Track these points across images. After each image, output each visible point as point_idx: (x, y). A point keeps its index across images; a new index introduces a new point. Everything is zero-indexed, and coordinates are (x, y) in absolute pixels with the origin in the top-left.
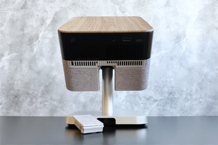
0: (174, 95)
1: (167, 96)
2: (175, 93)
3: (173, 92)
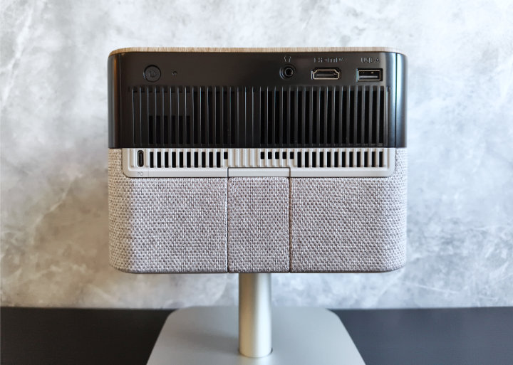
0: (458, 247)
1: (436, 249)
2: (463, 241)
3: (456, 236)
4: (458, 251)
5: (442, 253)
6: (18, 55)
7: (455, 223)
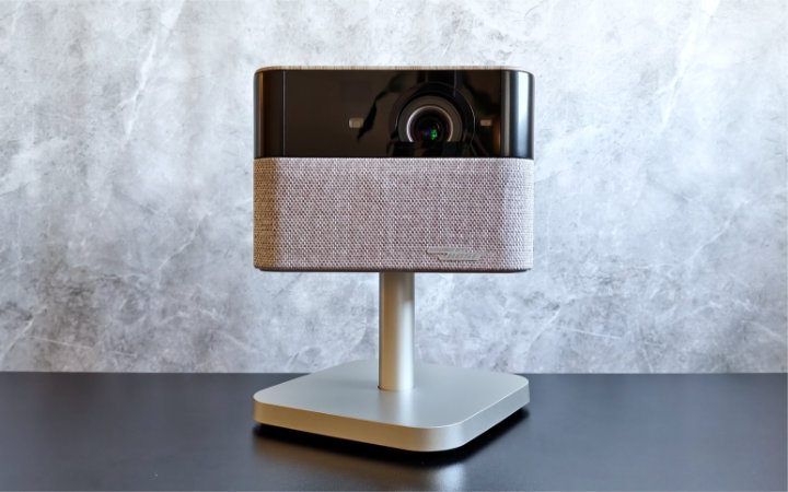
0: (618, 288)
1: (594, 289)
2: (622, 281)
3: (615, 275)
4: (618, 292)
5: (600, 294)
6: (142, 86)
7: (614, 261)
